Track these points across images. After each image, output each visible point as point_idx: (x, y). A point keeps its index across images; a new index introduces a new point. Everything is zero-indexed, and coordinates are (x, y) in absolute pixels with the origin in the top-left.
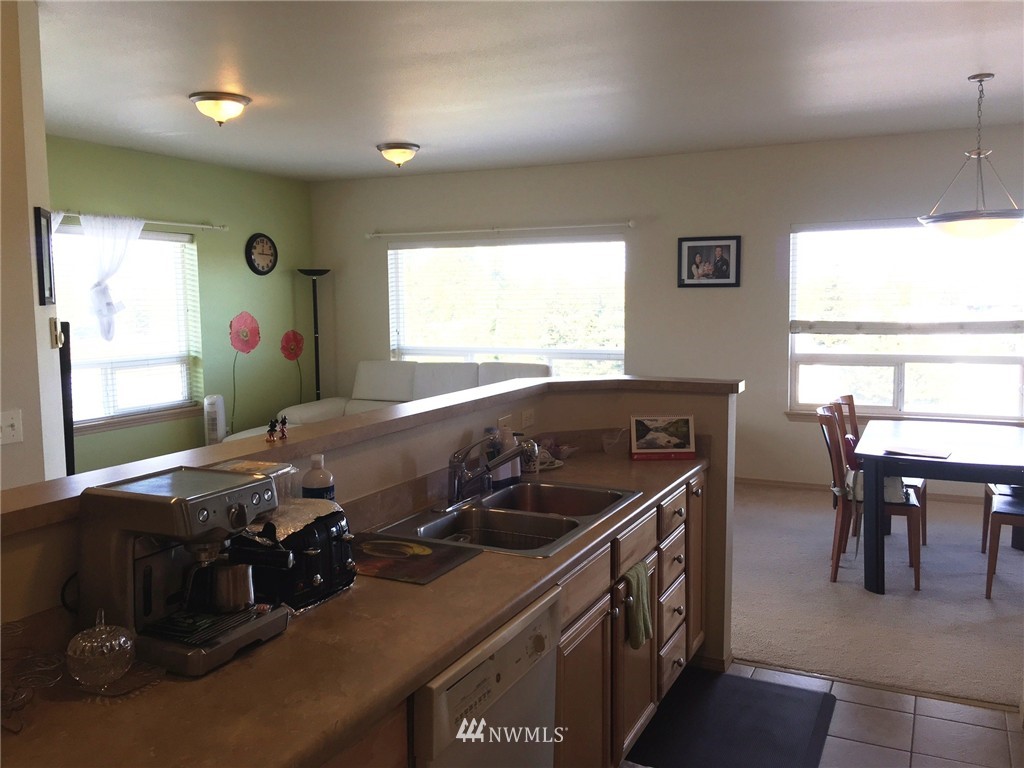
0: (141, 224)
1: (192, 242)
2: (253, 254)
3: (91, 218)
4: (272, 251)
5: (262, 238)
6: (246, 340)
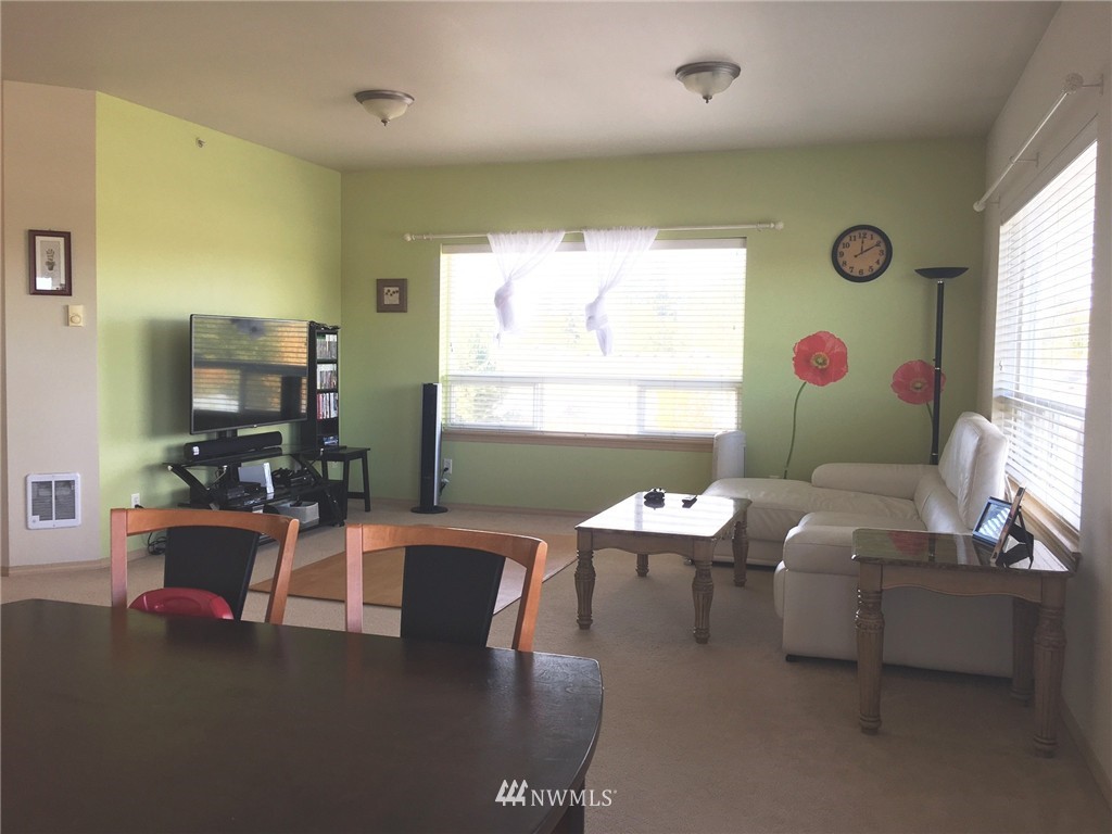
0: (655, 233)
1: (744, 246)
2: (842, 254)
3: (593, 233)
4: (883, 247)
5: (862, 232)
6: (822, 370)
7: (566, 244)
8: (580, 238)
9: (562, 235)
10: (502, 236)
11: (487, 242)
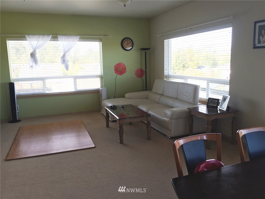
0: (79, 37)
1: (101, 41)
2: (124, 44)
3: (61, 36)
4: (132, 43)
5: (127, 39)
6: (121, 71)
7: (52, 39)
8: (57, 38)
9: (51, 36)
10: (31, 36)
11: (25, 37)
